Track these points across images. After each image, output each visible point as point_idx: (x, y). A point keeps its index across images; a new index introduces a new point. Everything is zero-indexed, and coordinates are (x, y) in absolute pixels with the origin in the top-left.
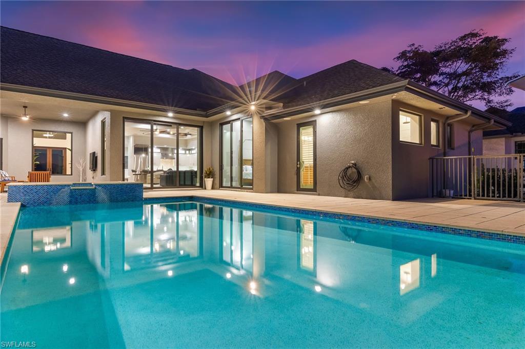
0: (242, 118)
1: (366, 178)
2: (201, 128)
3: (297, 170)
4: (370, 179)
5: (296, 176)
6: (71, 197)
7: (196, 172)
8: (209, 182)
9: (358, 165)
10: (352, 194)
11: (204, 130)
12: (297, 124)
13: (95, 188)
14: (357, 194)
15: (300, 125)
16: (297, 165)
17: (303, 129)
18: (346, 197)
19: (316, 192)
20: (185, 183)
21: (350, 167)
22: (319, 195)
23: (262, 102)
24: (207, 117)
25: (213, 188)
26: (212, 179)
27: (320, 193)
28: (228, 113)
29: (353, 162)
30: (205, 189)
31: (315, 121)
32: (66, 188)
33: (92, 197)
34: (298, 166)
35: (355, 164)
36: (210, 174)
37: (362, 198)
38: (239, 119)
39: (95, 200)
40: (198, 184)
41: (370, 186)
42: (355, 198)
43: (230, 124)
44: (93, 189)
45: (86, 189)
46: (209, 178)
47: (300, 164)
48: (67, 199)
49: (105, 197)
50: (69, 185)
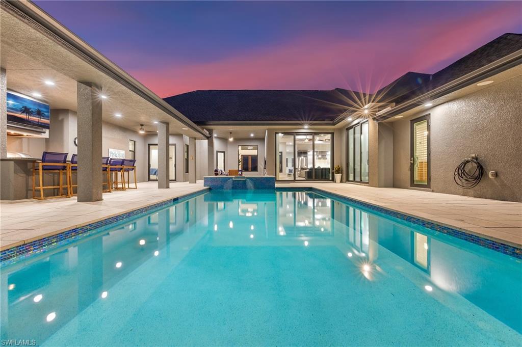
0: (361, 122)
1: (490, 174)
2: (333, 134)
3: (411, 166)
4: (496, 175)
5: (410, 172)
6: (233, 184)
7: (329, 169)
8: (338, 177)
9: (480, 159)
10: (471, 191)
11: (334, 135)
12: (411, 121)
14: (479, 193)
15: (414, 121)
16: (411, 160)
17: (417, 125)
18: (464, 195)
19: (430, 188)
20: (325, 177)
21: (468, 162)
22: (433, 191)
23: (372, 105)
24: (334, 125)
25: (341, 181)
26: (341, 174)
27: (435, 189)
28: (350, 119)
29: (473, 155)
30: (335, 182)
31: (429, 114)
32: (231, 180)
34: (412, 162)
35: (477, 159)
36: (339, 171)
37: (486, 198)
38: (359, 123)
39: (246, 187)
40: (331, 179)
41: (498, 184)
42: (475, 197)
43: (353, 129)
45: (241, 180)
46: (339, 173)
47: (414, 160)
48: (231, 186)
49: (251, 185)
50: (232, 178)
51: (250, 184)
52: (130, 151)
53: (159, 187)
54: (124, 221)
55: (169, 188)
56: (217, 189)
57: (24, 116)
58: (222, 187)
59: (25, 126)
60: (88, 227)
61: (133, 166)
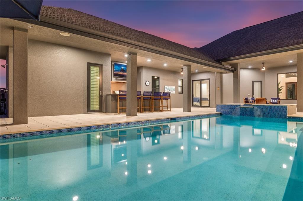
6: (241, 111)
13: (253, 107)
32: (239, 107)
33: (252, 112)
39: (253, 115)
44: (252, 108)
45: (248, 108)
48: (239, 112)
49: (259, 113)
50: (240, 105)
51: (257, 112)
52: (179, 86)
53: (184, 111)
54: (124, 127)
55: (190, 111)
56: (227, 114)
57: (121, 73)
58: (230, 113)
59: (124, 78)
60: (102, 126)
61: (169, 96)
